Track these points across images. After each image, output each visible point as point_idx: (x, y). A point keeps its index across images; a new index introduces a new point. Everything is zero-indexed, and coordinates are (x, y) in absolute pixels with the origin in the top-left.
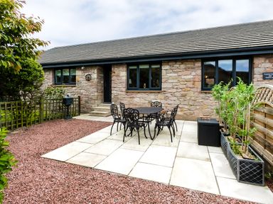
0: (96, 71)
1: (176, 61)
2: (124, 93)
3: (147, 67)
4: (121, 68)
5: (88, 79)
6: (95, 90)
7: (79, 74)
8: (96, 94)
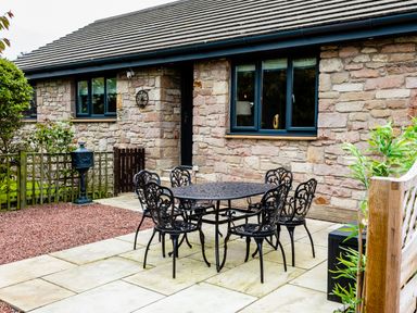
0: (158, 82)
1: (359, 45)
2: (221, 142)
3: (281, 65)
4: (215, 73)
5: (142, 103)
6: (157, 131)
7: (123, 90)
8: (158, 142)
